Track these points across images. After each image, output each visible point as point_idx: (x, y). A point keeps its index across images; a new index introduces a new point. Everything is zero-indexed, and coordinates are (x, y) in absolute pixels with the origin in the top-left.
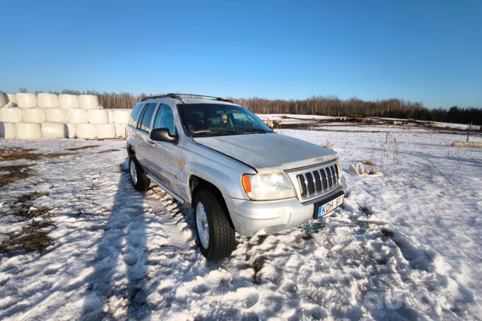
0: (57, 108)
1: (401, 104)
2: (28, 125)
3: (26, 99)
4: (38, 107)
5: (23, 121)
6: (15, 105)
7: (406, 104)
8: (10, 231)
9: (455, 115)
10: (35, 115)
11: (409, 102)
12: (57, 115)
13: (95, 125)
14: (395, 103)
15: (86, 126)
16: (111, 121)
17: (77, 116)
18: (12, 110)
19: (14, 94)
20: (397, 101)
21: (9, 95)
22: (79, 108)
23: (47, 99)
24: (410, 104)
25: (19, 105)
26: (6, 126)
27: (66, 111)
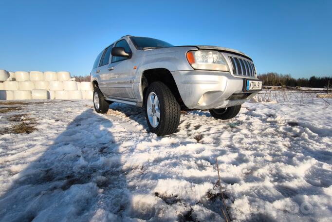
0: (42, 81)
1: (276, 76)
2: (22, 92)
3: (21, 75)
4: (30, 80)
5: (19, 89)
6: (14, 80)
7: (280, 76)
8: (5, 127)
9: (314, 83)
10: (28, 86)
11: (281, 75)
12: (43, 85)
13: (68, 91)
14: (272, 75)
15: (62, 93)
16: (79, 89)
17: (56, 85)
18: (12, 83)
19: (14, 72)
20: (273, 74)
21: (10, 73)
22: (58, 80)
23: (36, 75)
24: (282, 76)
25: (17, 80)
26: (7, 93)
27: (49, 82)
